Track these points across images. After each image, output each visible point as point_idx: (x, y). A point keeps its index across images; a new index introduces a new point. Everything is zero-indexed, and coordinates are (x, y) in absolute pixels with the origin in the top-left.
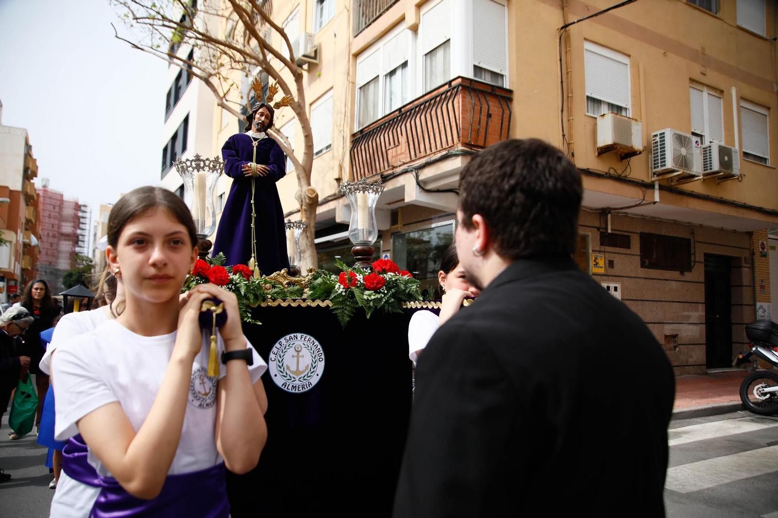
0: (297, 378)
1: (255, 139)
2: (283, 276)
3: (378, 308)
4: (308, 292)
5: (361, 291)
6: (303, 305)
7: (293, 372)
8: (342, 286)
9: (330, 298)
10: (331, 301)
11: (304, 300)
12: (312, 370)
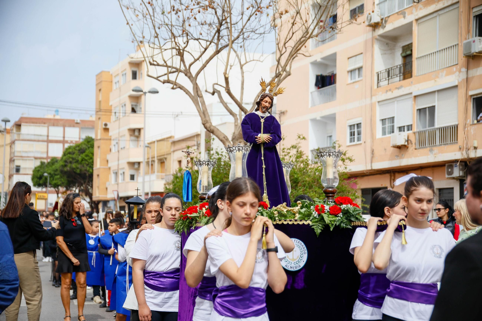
0: (293, 263)
1: (262, 117)
2: (284, 207)
3: (337, 225)
4: (298, 216)
5: (327, 216)
6: (295, 223)
7: (290, 259)
8: (317, 213)
9: (310, 219)
10: (311, 221)
11: (296, 220)
12: (301, 259)
